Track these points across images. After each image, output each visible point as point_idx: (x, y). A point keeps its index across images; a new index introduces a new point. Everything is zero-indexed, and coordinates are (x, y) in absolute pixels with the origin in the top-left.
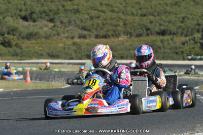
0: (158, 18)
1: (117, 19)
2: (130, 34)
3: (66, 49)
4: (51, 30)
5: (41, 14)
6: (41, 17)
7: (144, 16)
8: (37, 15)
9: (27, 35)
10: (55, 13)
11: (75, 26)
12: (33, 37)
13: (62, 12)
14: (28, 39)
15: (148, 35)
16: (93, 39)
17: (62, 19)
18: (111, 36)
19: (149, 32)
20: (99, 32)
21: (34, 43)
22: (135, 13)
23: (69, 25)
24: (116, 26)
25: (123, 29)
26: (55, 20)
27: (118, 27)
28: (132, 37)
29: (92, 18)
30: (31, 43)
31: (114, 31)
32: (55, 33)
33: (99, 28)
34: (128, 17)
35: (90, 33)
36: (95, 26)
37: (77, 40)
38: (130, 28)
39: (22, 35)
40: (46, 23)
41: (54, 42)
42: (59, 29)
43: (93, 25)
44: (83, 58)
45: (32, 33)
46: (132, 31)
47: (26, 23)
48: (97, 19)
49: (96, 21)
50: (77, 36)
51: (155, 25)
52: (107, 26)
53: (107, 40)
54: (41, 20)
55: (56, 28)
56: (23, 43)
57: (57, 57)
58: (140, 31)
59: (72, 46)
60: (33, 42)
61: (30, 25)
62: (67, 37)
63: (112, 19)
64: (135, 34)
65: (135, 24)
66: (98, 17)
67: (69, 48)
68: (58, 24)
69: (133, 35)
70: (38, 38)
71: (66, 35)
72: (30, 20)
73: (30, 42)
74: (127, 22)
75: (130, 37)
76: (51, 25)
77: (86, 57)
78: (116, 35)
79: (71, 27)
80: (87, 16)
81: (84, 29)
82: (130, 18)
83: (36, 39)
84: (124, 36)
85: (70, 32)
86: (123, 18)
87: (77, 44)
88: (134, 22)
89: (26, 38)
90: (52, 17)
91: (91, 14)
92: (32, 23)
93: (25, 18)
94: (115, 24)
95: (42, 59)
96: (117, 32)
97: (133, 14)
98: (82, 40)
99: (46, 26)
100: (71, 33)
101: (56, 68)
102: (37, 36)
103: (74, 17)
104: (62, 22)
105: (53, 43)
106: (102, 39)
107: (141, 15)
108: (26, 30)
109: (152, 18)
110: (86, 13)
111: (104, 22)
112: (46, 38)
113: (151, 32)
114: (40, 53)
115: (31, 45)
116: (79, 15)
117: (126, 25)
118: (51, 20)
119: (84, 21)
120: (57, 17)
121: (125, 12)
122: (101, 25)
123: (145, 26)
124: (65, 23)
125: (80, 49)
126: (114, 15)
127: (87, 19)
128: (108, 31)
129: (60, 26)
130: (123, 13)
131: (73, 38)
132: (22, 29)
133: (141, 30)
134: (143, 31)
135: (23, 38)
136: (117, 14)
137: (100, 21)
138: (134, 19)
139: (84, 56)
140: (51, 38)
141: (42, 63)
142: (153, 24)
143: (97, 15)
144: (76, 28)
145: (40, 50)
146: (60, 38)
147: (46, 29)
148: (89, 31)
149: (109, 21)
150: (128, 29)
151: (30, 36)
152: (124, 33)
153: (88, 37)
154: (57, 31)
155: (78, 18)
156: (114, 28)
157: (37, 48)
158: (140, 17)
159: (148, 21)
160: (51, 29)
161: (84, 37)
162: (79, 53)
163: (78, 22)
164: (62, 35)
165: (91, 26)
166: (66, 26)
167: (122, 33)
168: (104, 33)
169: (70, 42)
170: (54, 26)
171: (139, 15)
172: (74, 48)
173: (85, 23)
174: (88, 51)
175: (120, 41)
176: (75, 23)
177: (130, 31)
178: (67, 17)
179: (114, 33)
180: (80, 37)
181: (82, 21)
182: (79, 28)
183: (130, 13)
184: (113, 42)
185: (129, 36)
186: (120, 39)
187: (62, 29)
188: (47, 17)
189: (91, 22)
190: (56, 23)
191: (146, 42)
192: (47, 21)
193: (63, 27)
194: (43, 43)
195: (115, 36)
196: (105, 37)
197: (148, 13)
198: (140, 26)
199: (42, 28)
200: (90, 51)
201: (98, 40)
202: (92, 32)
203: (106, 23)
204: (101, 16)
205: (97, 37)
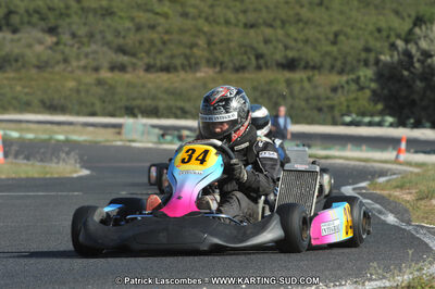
0: (280, 32)
1: (193, 32)
2: (221, 64)
3: (83, 94)
4: (50, 52)
5: (30, 15)
6: (29, 23)
7: (252, 26)
8: (22, 18)
10: (61, 14)
11: (103, 45)
12: (11, 65)
13: (76, 13)
15: (259, 68)
16: (142, 73)
17: (74, 27)
18: (179, 68)
19: (261, 62)
20: (155, 59)
21: (13, 79)
22: (233, 20)
23: (89, 41)
24: (193, 46)
25: (206, 54)
26: (60, 30)
27: (195, 50)
28: (225, 73)
29: (139, 28)
30: (7, 78)
31: (187, 57)
33: (153, 50)
34: (217, 29)
35: (134, 60)
36: (147, 45)
37: (105, 74)
38: (221, 51)
40: (40, 35)
41: (57, 77)
42: (67, 50)
43: (141, 43)
44: (117, 113)
45: (7, 55)
46: (226, 59)
48: (150, 31)
49: (147, 35)
50: (106, 65)
51: (275, 48)
52: (172, 47)
53: (171, 76)
54: (30, 29)
55: (61, 47)
57: (63, 110)
58: (242, 60)
59: (94, 88)
60: (11, 75)
61: (4, 38)
62: (85, 68)
63: (182, 31)
64: (231, 65)
65: (232, 45)
66: (152, 27)
67: (87, 91)
68: (66, 38)
69: (226, 68)
70: (23, 66)
71: (83, 62)
72: (4, 28)
73: (6, 75)
74: (215, 39)
75: (220, 72)
76: (50, 40)
77: (123, 111)
78: (191, 66)
79: (93, 47)
80: (128, 24)
81: (122, 50)
82: (221, 31)
83: (18, 70)
84: (207, 69)
85: (91, 56)
86: (206, 29)
87: (106, 83)
88: (229, 41)
90: (52, 22)
91: (137, 20)
92: (9, 35)
94: (189, 42)
95: (29, 112)
96: (193, 61)
97: (227, 22)
98: (117, 75)
99: (40, 43)
100: (94, 59)
102: (20, 64)
103: (100, 25)
104: (74, 35)
105: (52, 80)
106: (160, 74)
107: (245, 25)
109: (268, 31)
110: (128, 17)
111: (166, 37)
112: (39, 67)
113: (266, 63)
114: (25, 98)
115: (5, 82)
116: (112, 20)
117: (213, 47)
118: (52, 31)
119: (123, 34)
120: (63, 23)
121: (211, 18)
122: (158, 43)
123: (253, 48)
124: (80, 37)
125: (113, 94)
126: (188, 23)
127: (129, 29)
128: (172, 57)
129: (70, 42)
130: (207, 19)
131: (96, 69)
133: (245, 57)
134: (249, 58)
136: (194, 22)
137: (154, 36)
138: (229, 34)
139: (120, 108)
140: (49, 69)
141: (28, 122)
142: (271, 47)
143: (151, 23)
144: (105, 49)
145: (26, 94)
146: (69, 69)
147: (39, 48)
148: (134, 55)
149: (175, 37)
150: (217, 54)
151: (4, 63)
152: (208, 61)
153: (130, 69)
154: (63, 53)
155: (109, 26)
156: (188, 51)
157: (18, 88)
158: (243, 30)
159: (261, 38)
160: (51, 48)
161: (122, 68)
162: (110, 102)
163: (110, 37)
164: (75, 64)
165: (137, 44)
166: (83, 44)
167: (204, 61)
168: (165, 62)
169: (90, 78)
170: (57, 44)
171: (241, 25)
172: (99, 91)
173: (124, 37)
174: (128, 100)
175: (198, 80)
176: (104, 38)
177: (221, 58)
178: (85, 24)
179: (186, 63)
180: (112, 68)
181: (117, 34)
182: (110, 48)
183: (222, 20)
184: (183, 80)
185: (218, 69)
186: (199, 75)
187: (75, 49)
188: (43, 24)
189: (138, 37)
190: (62, 36)
191: (255, 84)
192: (43, 31)
193: (76, 45)
194: (32, 80)
195: (188, 68)
196: (167, 69)
197: (261, 21)
198: (243, 49)
199: (30, 46)
200: (134, 99)
201: (151, 76)
202: (138, 58)
203: (170, 40)
204: (159, 24)
205: (149, 68)
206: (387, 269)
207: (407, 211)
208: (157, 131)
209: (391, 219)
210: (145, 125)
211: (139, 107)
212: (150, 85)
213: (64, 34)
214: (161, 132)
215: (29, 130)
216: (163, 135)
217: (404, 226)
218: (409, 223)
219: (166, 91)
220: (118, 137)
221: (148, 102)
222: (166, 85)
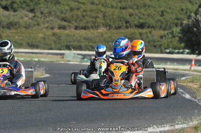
0: (137, 11)
1: (97, 11)
2: (110, 26)
3: (46, 40)
4: (31, 20)
5: (22, 4)
6: (21, 7)
7: (124, 8)
8: (18, 5)
9: (7, 25)
10: (36, 3)
11: (55, 17)
12: (13, 27)
13: (43, 3)
14: (8, 28)
15: (127, 27)
16: (73, 30)
17: (42, 9)
18: (90, 28)
19: (128, 24)
20: (79, 23)
21: (14, 33)
22: (115, 5)
23: (49, 16)
24: (96, 18)
25: (102, 21)
26: (35, 11)
27: (98, 19)
28: (111, 30)
29: (72, 9)
30: (12, 33)
31: (94, 23)
32: (36, 23)
33: (78, 19)
34: (107, 9)
35: (70, 24)
36: (75, 17)
37: (56, 31)
39: (3, 24)
40: (26, 13)
41: (34, 32)
42: (39, 19)
43: (73, 16)
44: (62, 48)
45: (12, 22)
46: (112, 24)
47: (6, 13)
48: (77, 11)
49: (75, 12)
50: (57, 26)
51: (135, 18)
52: (87, 18)
53: (87, 31)
54: (22, 10)
55: (36, 18)
56: (3, 32)
57: (37, 47)
58: (119, 24)
59: (51, 37)
60: (13, 31)
61: (10, 14)
62: (47, 27)
63: (91, 11)
64: (114, 26)
65: (114, 17)
66: (78, 9)
67: (48, 38)
68: (38, 14)
69: (112, 28)
70: (19, 27)
71: (46, 25)
72: (10, 9)
73: (11, 31)
74: (107, 14)
75: (109, 29)
76: (31, 15)
77: (65, 47)
78: (97, 27)
79: (51, 18)
80: (67, 8)
81: (64, 20)
82: (109, 11)
83: (16, 29)
84: (103, 28)
85: (50, 22)
86: (102, 10)
87: (57, 35)
88: (113, 15)
89: (6, 27)
90: (32, 7)
91: (71, 6)
92: (12, 13)
93: (5, 8)
94: (95, 16)
95: (22, 48)
96: (96, 24)
97: (112, 7)
98: (62, 31)
99: (27, 16)
100: (51, 24)
101: (36, 58)
102: (17, 26)
103: (54, 8)
104: (42, 13)
105: (32, 33)
106: (82, 30)
107: (121, 8)
108: (7, 20)
109: (131, 11)
110: (67, 4)
111: (84, 14)
112: (26, 28)
113: (130, 25)
114: (19, 42)
115: (10, 34)
116: (60, 6)
117: (106, 18)
118: (32, 11)
119: (64, 12)
120: (37, 7)
121: (105, 5)
122: (81, 17)
123: (124, 18)
124: (45, 14)
125: (60, 40)
126: (94, 7)
127: (67, 10)
128: (87, 22)
129: (40, 16)
130: (103, 5)
131: (52, 28)
132: (3, 19)
133: (120, 23)
134: (122, 23)
135: (3, 27)
136: (97, 7)
137: (79, 13)
138: (113, 12)
139: (63, 46)
140: (31, 28)
141: (21, 52)
142: (132, 17)
143: (77, 7)
144: (56, 19)
145: (20, 40)
146: (40, 28)
147: (26, 19)
148: (69, 22)
149: (89, 13)
150: (108, 21)
151: (10, 26)
152: (103, 25)
153: (67, 28)
154: (37, 21)
155: (58, 9)
156: (94, 20)
157: (17, 37)
158: (119, 10)
159: (128, 14)
160: (31, 19)
161: (64, 28)
162: (59, 43)
163: (58, 13)
164: (42, 26)
165: (71, 17)
166: (46, 17)
167: (102, 24)
168: (84, 25)
169: (50, 32)
170: (34, 17)
171: (119, 8)
172: (54, 38)
173: (65, 14)
174: (67, 42)
175: (99, 33)
176: (56, 14)
177: (109, 23)
178: (47, 8)
179: (93, 25)
180: (60, 28)
181: (62, 12)
182: (59, 18)
183: (110, 6)
184: (92, 33)
185: (108, 28)
186: (99, 31)
187: (42, 19)
188: (27, 8)
189: (72, 13)
190: (36, 13)
191: (125, 35)
192: (28, 11)
193: (43, 18)
194: (23, 33)
195: (94, 28)
196: (84, 28)
197: (128, 6)
198: (120, 19)
199: (22, 18)
200: (70, 42)
201: (77, 31)
202: (71, 23)
203: (86, 15)
204: (81, 7)
205: (76, 28)
206: (185, 119)
207: (195, 93)
208: (80, 56)
209: (187, 96)
210: (74, 54)
211: (72, 46)
212: (77, 36)
213: (37, 12)
214: (82, 57)
215: (22, 56)
216: (83, 59)
217: (193, 99)
218: (195, 98)
219: (84, 38)
220: (63, 59)
221: (76, 43)
222: (84, 35)
